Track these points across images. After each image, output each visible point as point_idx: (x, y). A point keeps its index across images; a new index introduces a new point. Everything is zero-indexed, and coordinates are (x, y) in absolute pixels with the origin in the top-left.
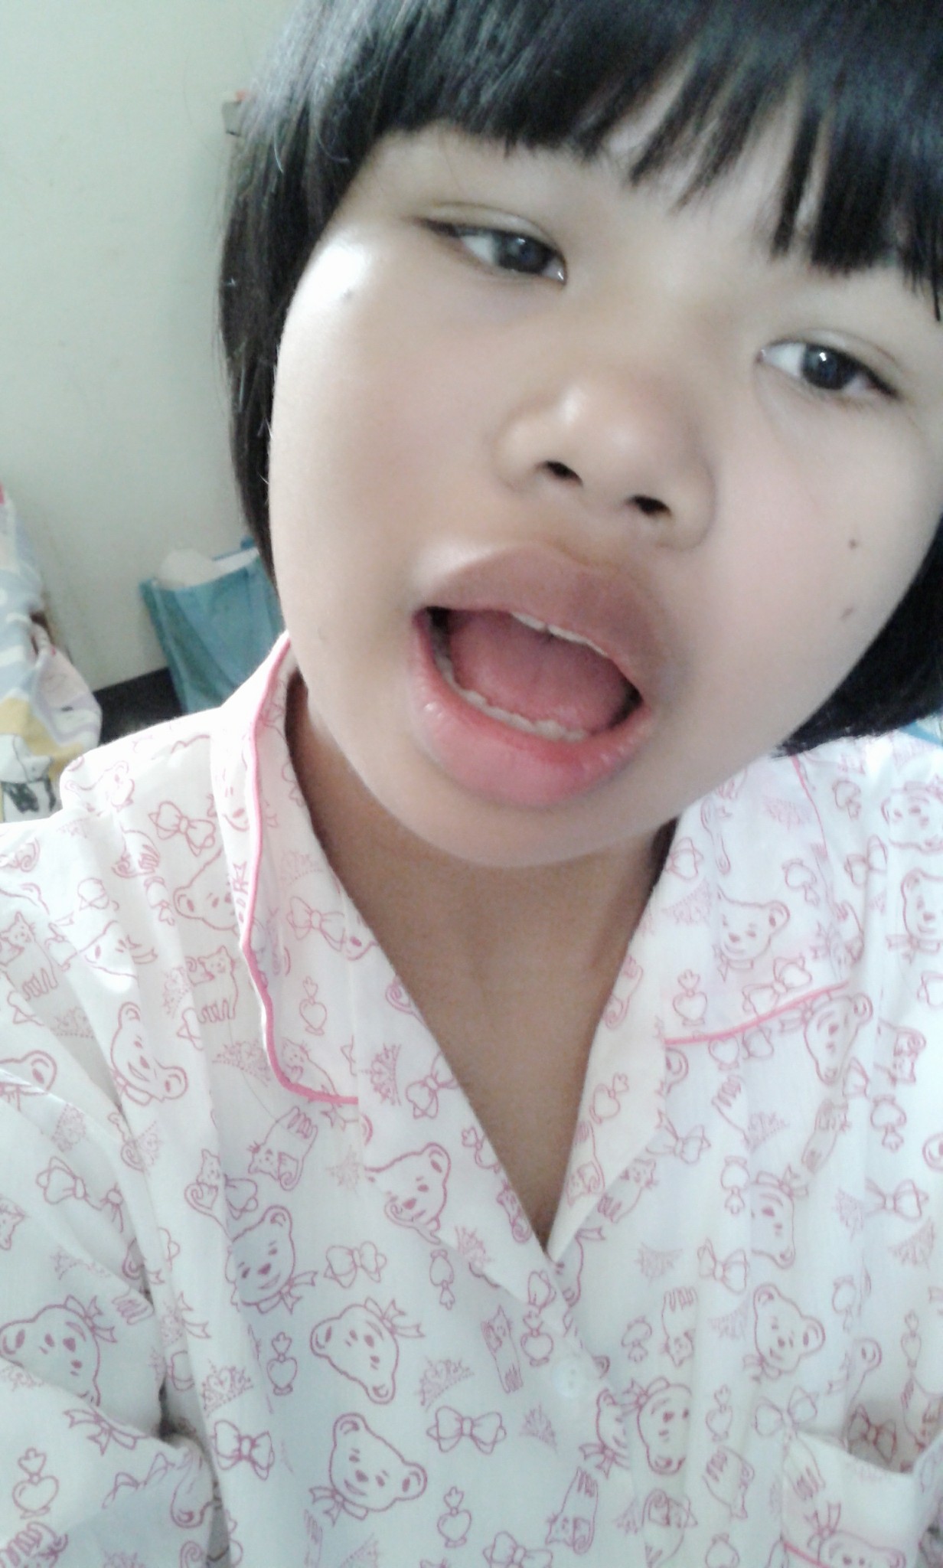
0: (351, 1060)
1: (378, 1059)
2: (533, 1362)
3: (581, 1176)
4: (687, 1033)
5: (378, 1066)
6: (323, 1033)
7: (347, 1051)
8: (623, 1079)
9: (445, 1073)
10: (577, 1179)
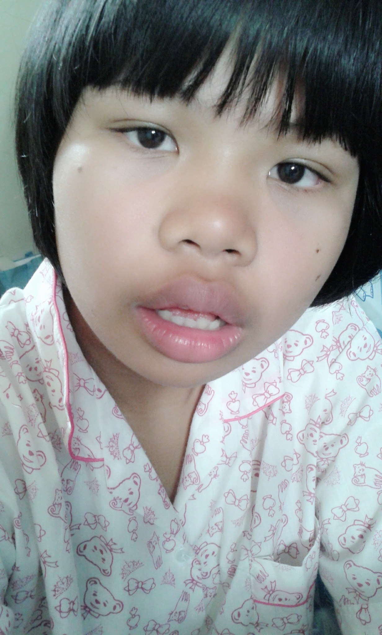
0: (100, 443)
1: (111, 440)
2: (168, 551)
3: (190, 477)
4: (233, 417)
5: (111, 444)
6: (87, 432)
7: (98, 439)
8: (207, 437)
9: (136, 443)
10: (188, 478)
